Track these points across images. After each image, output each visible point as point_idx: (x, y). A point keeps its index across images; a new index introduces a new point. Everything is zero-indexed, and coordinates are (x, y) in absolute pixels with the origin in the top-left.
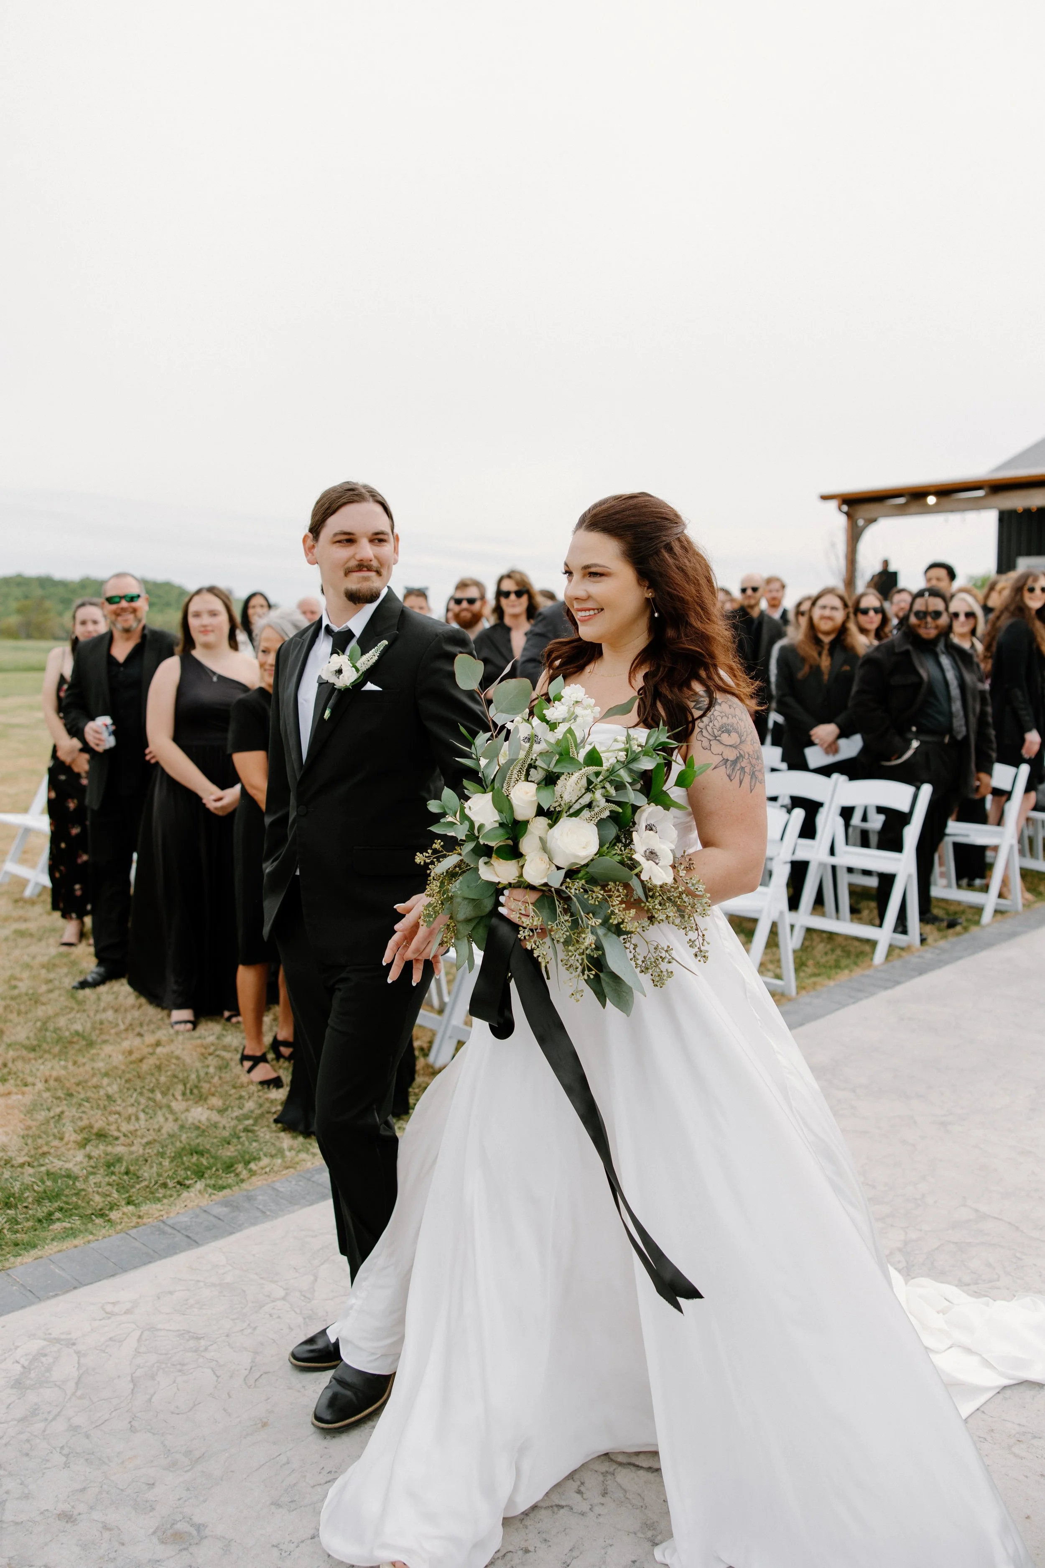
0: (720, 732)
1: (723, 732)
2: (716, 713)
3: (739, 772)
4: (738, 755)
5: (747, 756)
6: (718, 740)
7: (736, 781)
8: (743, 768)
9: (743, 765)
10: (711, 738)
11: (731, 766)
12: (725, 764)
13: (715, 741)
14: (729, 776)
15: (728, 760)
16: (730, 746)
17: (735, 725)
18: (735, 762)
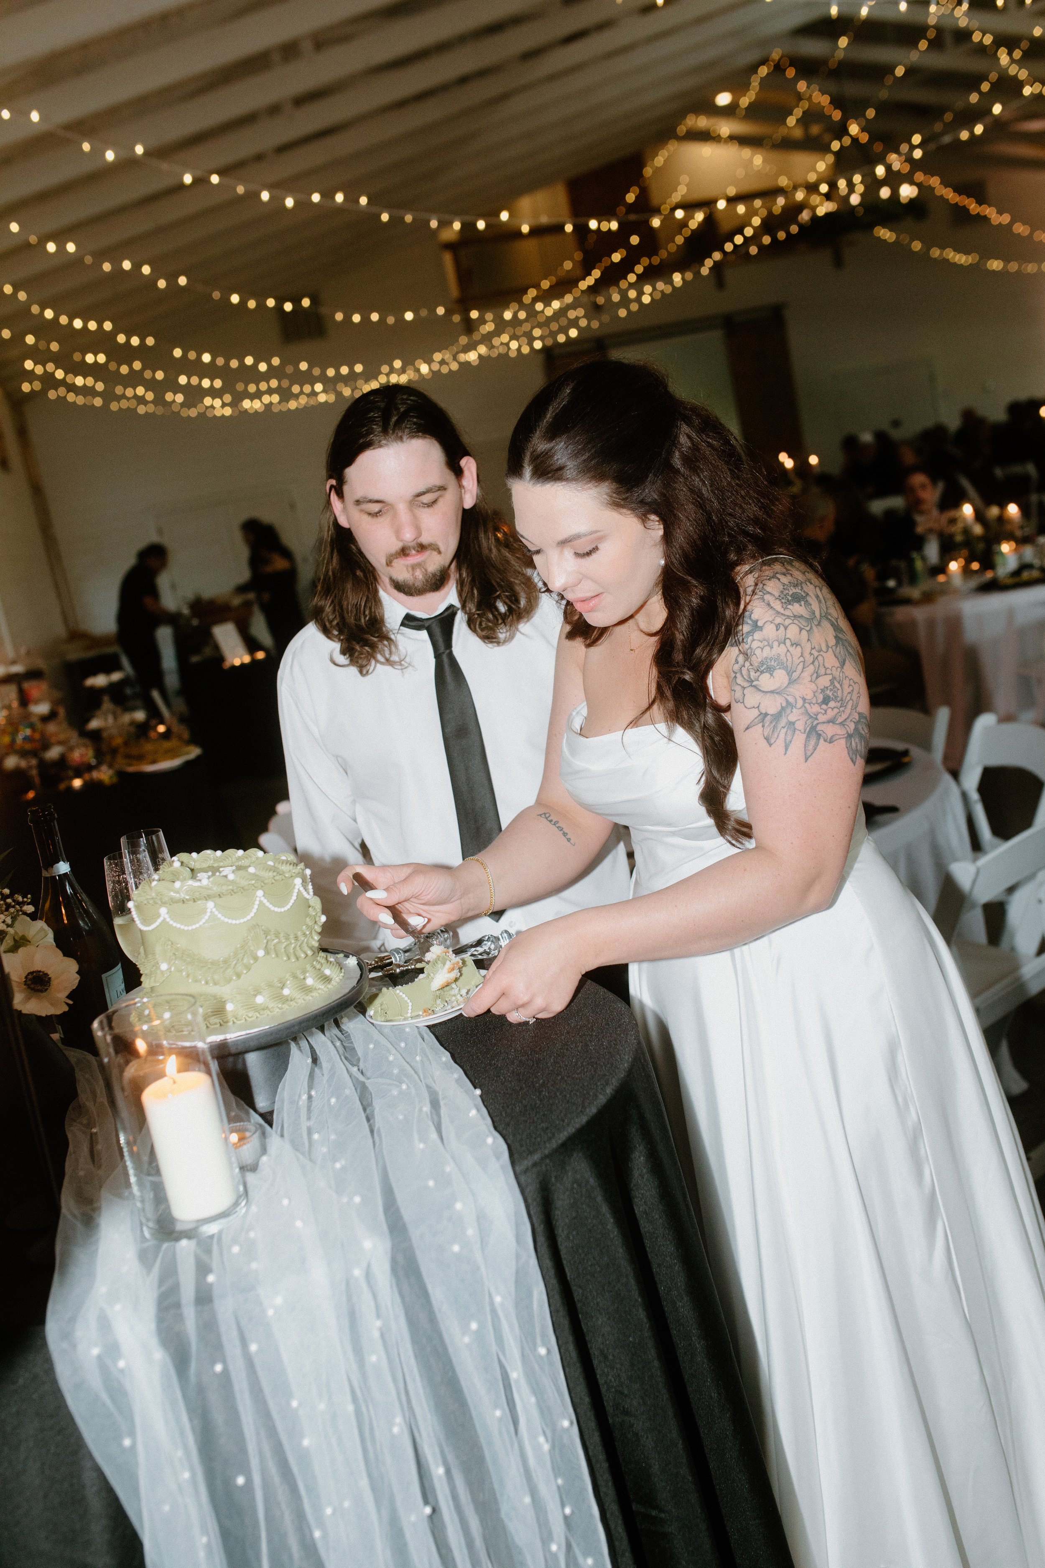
0: (758, 673)
1: (762, 672)
2: (755, 645)
3: (784, 731)
4: (784, 704)
5: (800, 703)
6: (755, 686)
7: (780, 743)
8: (792, 724)
9: (792, 718)
10: (746, 684)
11: (771, 722)
12: (763, 721)
13: (750, 688)
14: (767, 739)
15: (766, 714)
16: (772, 692)
17: (783, 657)
18: (778, 716)
